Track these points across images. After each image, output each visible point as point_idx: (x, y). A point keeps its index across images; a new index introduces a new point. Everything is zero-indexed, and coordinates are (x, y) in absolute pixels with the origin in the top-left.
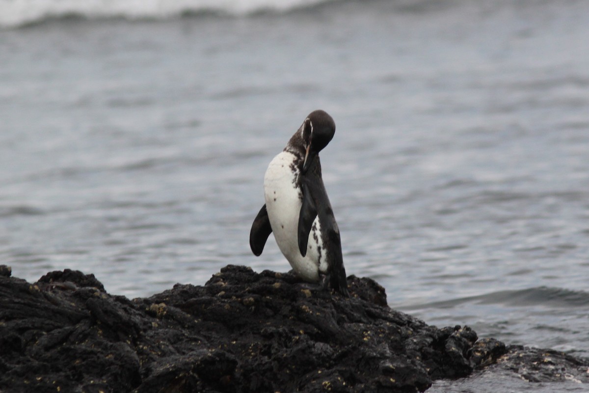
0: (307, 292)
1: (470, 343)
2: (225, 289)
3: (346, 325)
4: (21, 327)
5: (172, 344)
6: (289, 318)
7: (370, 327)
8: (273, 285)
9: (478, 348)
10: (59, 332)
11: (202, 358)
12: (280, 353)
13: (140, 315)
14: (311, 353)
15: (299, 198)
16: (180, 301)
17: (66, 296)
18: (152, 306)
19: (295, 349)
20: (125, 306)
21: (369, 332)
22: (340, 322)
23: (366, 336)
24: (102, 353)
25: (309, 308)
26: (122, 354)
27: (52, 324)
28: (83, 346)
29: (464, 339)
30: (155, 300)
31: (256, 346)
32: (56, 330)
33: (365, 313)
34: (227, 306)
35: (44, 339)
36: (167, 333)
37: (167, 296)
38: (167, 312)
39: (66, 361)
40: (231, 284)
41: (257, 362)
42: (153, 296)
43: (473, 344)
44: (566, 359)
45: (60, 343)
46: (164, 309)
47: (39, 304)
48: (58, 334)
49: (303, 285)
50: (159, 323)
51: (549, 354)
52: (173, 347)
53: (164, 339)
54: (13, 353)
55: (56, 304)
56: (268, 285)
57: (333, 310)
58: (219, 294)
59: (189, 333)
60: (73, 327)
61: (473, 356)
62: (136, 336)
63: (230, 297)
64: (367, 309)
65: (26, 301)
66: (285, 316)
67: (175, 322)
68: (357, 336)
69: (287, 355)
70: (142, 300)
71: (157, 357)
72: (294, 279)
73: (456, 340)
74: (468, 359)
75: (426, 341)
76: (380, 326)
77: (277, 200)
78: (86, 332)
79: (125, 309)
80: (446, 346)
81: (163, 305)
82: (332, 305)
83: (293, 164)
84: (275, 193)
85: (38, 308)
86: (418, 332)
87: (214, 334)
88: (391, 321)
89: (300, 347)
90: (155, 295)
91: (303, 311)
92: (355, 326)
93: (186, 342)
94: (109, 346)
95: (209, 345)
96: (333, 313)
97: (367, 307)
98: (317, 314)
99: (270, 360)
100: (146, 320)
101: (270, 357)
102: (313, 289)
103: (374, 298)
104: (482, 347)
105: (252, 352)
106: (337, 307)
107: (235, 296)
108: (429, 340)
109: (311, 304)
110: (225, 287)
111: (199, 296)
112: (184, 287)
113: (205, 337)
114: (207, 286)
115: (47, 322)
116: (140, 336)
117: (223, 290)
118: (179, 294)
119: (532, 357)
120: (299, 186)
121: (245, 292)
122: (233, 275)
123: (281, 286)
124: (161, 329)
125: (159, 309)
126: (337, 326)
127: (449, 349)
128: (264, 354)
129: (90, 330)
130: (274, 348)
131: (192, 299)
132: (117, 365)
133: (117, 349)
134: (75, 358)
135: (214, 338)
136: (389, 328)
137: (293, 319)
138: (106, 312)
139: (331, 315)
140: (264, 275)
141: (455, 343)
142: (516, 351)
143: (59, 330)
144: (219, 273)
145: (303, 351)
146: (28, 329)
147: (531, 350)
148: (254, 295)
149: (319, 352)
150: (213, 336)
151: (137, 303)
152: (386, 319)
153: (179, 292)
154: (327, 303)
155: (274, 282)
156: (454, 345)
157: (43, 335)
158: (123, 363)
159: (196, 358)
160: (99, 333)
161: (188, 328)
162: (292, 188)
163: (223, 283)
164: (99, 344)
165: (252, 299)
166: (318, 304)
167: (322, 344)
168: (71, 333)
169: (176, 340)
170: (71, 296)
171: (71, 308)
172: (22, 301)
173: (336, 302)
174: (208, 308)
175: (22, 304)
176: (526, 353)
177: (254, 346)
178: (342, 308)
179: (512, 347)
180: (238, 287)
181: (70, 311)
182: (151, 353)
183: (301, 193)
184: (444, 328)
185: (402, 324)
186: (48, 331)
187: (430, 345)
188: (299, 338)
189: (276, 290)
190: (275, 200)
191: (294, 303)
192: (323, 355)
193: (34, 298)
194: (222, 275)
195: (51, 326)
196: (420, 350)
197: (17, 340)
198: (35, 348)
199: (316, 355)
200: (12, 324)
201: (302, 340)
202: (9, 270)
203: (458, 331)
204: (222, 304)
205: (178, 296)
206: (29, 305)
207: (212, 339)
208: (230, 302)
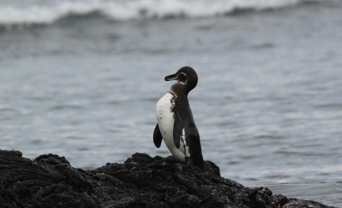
0: (180, 168)
1: (269, 197)
2: (135, 166)
3: (202, 186)
4: (29, 184)
5: (109, 194)
6: (171, 182)
7: (215, 187)
8: (162, 164)
9: (273, 199)
10: (49, 187)
11: (129, 202)
12: (170, 200)
13: (91, 179)
14: (187, 200)
15: (174, 118)
16: (111, 172)
17: (51, 168)
18: (97, 174)
19: (178, 198)
20: (83, 174)
21: (214, 190)
22: (199, 184)
23: (213, 192)
24: (74, 199)
25: (182, 176)
26: (85, 199)
27: (45, 183)
28: (63, 195)
29: (266, 194)
30: (98, 171)
31: (154, 196)
32: (47, 186)
33: (212, 180)
34: (137, 175)
35: (41, 191)
36: (106, 188)
37: (104, 169)
38: (106, 177)
39: (54, 203)
40: (138, 163)
41: (157, 205)
42: (96, 169)
43: (270, 197)
44: (320, 206)
45: (50, 193)
46: (104, 176)
47: (38, 172)
48: (48, 188)
49: (178, 164)
50: (102, 183)
51: (311, 203)
52: (110, 196)
53: (105, 192)
54: (26, 198)
55: (47, 172)
56: (159, 164)
57: (195, 178)
58: (133, 168)
59: (118, 189)
60: (56, 185)
61: (270, 204)
62: (90, 190)
63: (139, 170)
64: (212, 177)
65: (31, 170)
66: (169, 181)
67: (110, 183)
68: (208, 192)
69: (174, 201)
70: (91, 171)
71: (102, 202)
72: (173, 161)
73: (261, 195)
74: (268, 205)
75: (245, 195)
76: (220, 187)
77: (162, 118)
78: (63, 187)
79: (83, 176)
80: (256, 198)
81: (103, 174)
82: (194, 175)
83: (172, 99)
84: (161, 114)
85: (37, 174)
86: (240, 190)
87: (131, 190)
88: (226, 184)
89: (181, 197)
90: (98, 168)
91: (179, 178)
92: (207, 187)
93: (116, 193)
94: (77, 195)
95: (129, 195)
96: (195, 179)
97: (212, 176)
98: (186, 180)
99: (165, 204)
100: (95, 182)
101: (164, 202)
102: (183, 166)
103: (213, 172)
104: (275, 199)
105: (152, 200)
106: (197, 176)
107: (141, 169)
108: (247, 195)
109: (183, 174)
110: (135, 165)
111: (121, 169)
112: (113, 164)
113: (126, 191)
114: (125, 164)
115: (42, 182)
116: (92, 190)
117: (134, 166)
118: (110, 168)
119: (302, 205)
120: (173, 111)
121: (146, 167)
122: (139, 158)
123: (166, 164)
124: (103, 186)
125: (101, 176)
126: (197, 187)
127: (258, 200)
128: (161, 200)
129: (66, 186)
130: (166, 197)
131: (118, 171)
132: (83, 205)
133: (81, 197)
134: (59, 201)
135: (131, 192)
136: (225, 188)
137: (173, 182)
138: (74, 177)
139: (194, 180)
140: (156, 158)
141: (261, 197)
142: (293, 201)
143: (50, 186)
144: (131, 157)
145: (183, 199)
146: (32, 185)
147: (301, 201)
148: (152, 169)
149: (191, 200)
150: (131, 191)
151: (88, 172)
152: (223, 183)
153: (111, 167)
154: (191, 174)
155: (162, 162)
156: (260, 198)
157: (40, 188)
158: (87, 204)
159: (126, 202)
160: (70, 188)
161: (117, 186)
162: (170, 112)
163: (134, 163)
164: (72, 194)
165: (151, 171)
166: (186, 174)
167: (192, 195)
168: (56, 188)
169: (111, 192)
170: (54, 168)
171: (55, 174)
172: (29, 171)
173: (196, 173)
174: (127, 176)
175: (29, 172)
176: (298, 202)
177: (153, 196)
178: (199, 176)
179: (291, 199)
180: (142, 165)
181: (54, 176)
182: (98, 200)
183: (175, 115)
184: (254, 188)
185: (232, 186)
186: (43, 187)
187: (247, 197)
188: (181, 192)
189: (163, 166)
190: (161, 118)
191: (173, 174)
192: (193, 201)
193: (35, 169)
194: (133, 158)
195: (45, 184)
196: (242, 200)
197: (28, 191)
198: (36, 195)
199: (189, 201)
200: (24, 182)
201: (182, 193)
202: (21, 153)
203: (261, 190)
204: (135, 174)
205: (110, 169)
206: (32, 172)
207: (130, 192)
208: (139, 173)
